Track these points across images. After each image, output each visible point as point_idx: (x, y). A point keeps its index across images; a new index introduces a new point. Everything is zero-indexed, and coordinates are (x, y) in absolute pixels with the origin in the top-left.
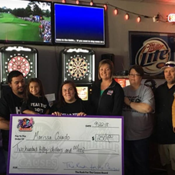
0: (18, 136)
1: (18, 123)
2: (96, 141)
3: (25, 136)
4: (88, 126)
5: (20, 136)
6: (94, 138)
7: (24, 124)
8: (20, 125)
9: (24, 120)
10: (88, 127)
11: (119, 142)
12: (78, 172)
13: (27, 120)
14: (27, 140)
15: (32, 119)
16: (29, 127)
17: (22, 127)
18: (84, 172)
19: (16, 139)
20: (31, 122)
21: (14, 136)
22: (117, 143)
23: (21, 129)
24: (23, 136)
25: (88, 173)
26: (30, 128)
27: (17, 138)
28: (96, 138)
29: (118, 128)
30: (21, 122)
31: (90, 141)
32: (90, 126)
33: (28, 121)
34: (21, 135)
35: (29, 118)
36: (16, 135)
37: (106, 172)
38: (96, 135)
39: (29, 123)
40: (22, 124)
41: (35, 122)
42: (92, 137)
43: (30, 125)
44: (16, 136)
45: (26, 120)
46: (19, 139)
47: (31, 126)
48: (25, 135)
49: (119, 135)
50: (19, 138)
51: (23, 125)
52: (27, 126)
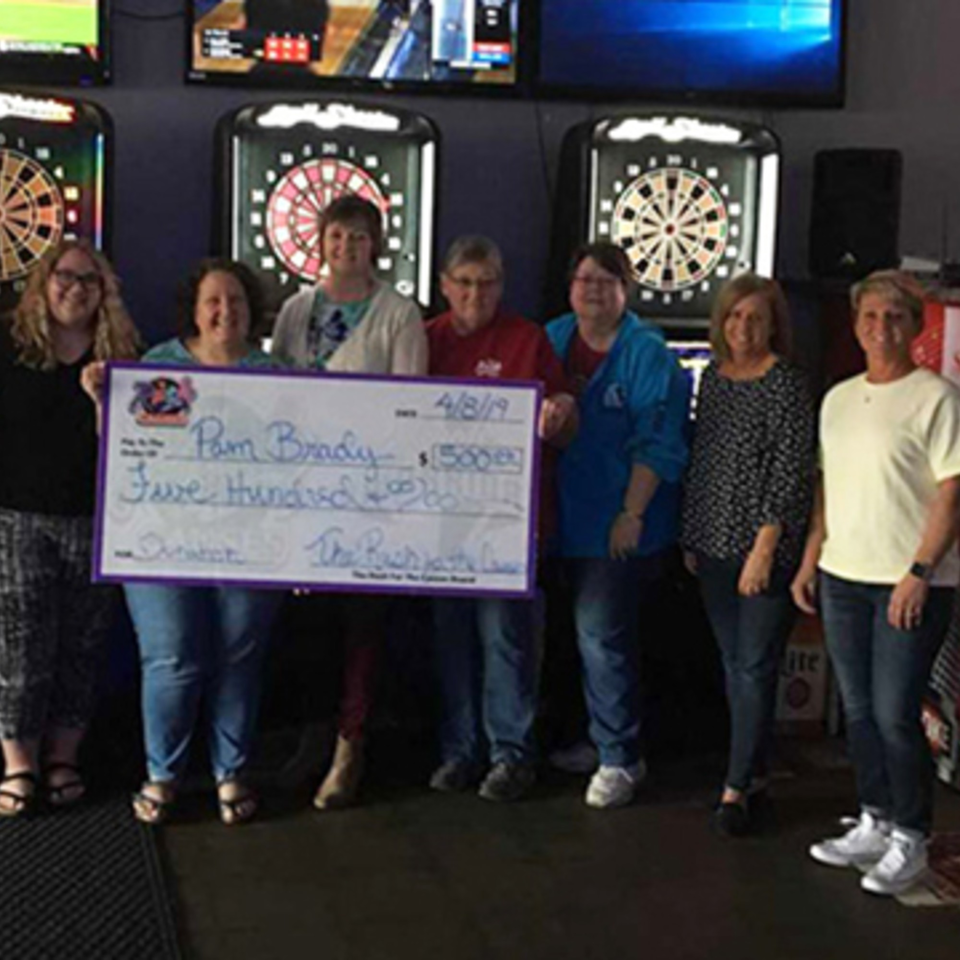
0: (131, 443)
1: (130, 394)
2: (434, 468)
3: (160, 444)
4: (404, 414)
5: (142, 442)
6: (428, 457)
7: (157, 398)
8: (139, 404)
9: (155, 384)
10: (403, 420)
11: (520, 473)
12: (361, 576)
13: (170, 383)
14: (169, 458)
15: (188, 382)
16: (175, 411)
17: (151, 409)
18: (384, 576)
19: (125, 453)
20: (183, 392)
21: (118, 441)
22: (513, 478)
23: (144, 417)
24: (154, 442)
25: (399, 577)
26: (182, 414)
27: (130, 448)
28: (433, 457)
29: (520, 422)
30: (145, 391)
31: (410, 468)
32: (414, 414)
33: (173, 390)
34: (146, 439)
35: (177, 376)
36: (124, 436)
37: (469, 575)
38: (434, 447)
39: (175, 395)
40: (149, 400)
41: (201, 395)
42: (420, 451)
43: (179, 403)
44: (125, 441)
45: (162, 385)
46: (136, 454)
47: (185, 406)
48: (160, 439)
49: (522, 451)
50: (139, 448)
51: (155, 401)
52: (167, 408)
